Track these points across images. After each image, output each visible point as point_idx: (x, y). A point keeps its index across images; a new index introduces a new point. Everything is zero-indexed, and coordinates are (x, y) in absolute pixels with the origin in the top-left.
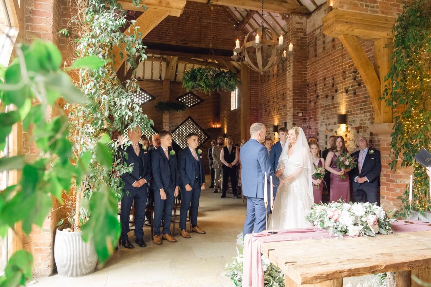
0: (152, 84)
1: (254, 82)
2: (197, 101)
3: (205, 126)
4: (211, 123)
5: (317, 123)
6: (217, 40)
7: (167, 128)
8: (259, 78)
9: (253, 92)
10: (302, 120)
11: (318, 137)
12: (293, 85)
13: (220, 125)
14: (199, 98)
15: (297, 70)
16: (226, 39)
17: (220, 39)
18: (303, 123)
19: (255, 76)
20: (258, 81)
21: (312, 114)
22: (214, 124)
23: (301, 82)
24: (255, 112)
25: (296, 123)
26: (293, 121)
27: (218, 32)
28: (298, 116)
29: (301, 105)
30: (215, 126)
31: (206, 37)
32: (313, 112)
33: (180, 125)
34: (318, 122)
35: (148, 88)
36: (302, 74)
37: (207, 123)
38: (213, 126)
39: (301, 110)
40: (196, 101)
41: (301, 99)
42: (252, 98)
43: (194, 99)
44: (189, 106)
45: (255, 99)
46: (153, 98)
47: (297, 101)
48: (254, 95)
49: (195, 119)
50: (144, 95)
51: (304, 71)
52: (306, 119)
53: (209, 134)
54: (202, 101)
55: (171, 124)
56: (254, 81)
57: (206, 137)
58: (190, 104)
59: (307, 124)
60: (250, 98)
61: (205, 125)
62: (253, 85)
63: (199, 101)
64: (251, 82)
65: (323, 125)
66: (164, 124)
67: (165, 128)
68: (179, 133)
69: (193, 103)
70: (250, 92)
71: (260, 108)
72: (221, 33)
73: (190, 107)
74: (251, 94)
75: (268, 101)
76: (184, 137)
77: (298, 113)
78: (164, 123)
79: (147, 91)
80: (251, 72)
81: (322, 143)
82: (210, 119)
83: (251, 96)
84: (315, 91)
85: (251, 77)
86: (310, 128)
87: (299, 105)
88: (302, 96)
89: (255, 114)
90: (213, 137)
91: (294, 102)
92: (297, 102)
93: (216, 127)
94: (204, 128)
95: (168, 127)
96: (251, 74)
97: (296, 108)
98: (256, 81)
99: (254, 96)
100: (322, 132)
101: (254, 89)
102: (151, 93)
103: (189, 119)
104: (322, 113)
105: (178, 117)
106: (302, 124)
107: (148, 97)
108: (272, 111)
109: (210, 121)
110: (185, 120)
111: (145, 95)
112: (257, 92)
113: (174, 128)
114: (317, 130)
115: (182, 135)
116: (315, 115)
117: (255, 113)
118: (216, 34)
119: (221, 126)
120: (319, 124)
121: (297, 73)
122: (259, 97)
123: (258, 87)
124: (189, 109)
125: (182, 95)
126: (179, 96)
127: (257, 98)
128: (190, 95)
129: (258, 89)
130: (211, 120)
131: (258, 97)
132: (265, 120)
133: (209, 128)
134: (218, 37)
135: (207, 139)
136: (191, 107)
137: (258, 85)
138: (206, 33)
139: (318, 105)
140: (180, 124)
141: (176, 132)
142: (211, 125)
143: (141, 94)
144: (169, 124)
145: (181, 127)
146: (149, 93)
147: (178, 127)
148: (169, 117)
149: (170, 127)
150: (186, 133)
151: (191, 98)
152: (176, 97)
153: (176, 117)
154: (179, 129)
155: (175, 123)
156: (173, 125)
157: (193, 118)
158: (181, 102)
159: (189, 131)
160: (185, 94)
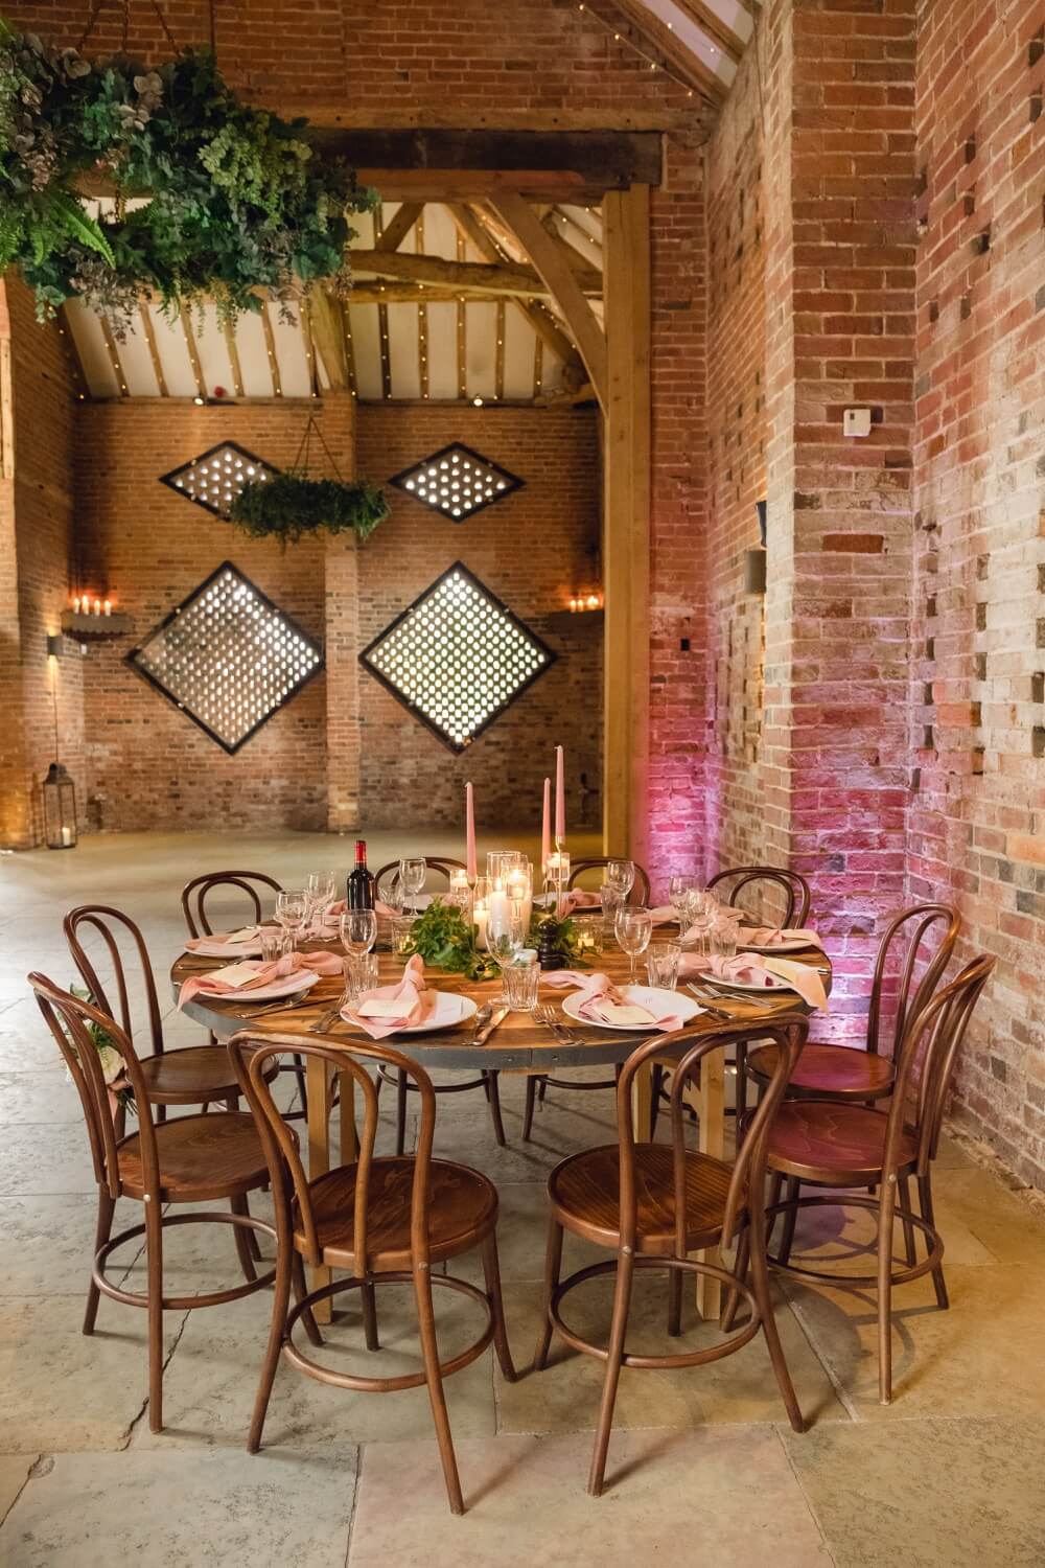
0: (277, 418)
1: (672, 312)
2: (493, 485)
3: (532, 607)
4: (563, 591)
5: (978, 473)
6: (437, 75)
7: (348, 621)
8: (707, 283)
9: (670, 376)
10: (876, 470)
11: (983, 591)
12: (794, 193)
14: (499, 471)
15: (826, 71)
16: (497, 66)
17: (462, 64)
18: (884, 495)
19: (682, 275)
20: (702, 305)
21: (945, 403)
22: (575, 595)
23: (867, 165)
24: (685, 490)
25: (823, 490)
26: (800, 478)
27: (447, 27)
28: (836, 435)
29: (861, 352)
30: (581, 603)
31: (378, 63)
32: (952, 390)
33: (416, 605)
34: (984, 456)
35: (260, 435)
36: (873, 96)
37: (544, 588)
38: (573, 604)
39: (861, 391)
40: (486, 486)
41: (864, 302)
42: (666, 412)
43: (474, 479)
44: (457, 512)
45: (679, 412)
47: (828, 321)
48: (678, 388)
49: (483, 578)
50: (243, 471)
51: (892, 72)
52: (908, 463)
53: (554, 641)
54: (516, 484)
55: (371, 600)
56: (667, 306)
57: (541, 659)
58: (460, 505)
59: (916, 498)
60: (652, 411)
61: (534, 602)
62: (669, 329)
63: (501, 486)
64: (653, 317)
65: (1019, 477)
66: (328, 599)
67: (335, 618)
68: (411, 640)
69: (471, 498)
70: (652, 376)
71: (708, 463)
72: (468, 27)
73: (457, 520)
74: (653, 388)
75: (736, 409)
76: (432, 659)
77: (836, 414)
78: (331, 595)
79: (257, 453)
80: (653, 257)
81: (1008, 634)
82: (556, 568)
83: (652, 400)
84: (969, 206)
85: (653, 283)
86: (931, 527)
87: (845, 348)
88: (873, 281)
89: (685, 502)
90: (574, 657)
91: (799, 326)
92: (832, 327)
93: (585, 607)
94: (530, 613)
95: (351, 615)
96: (653, 268)
97: (824, 379)
98: (686, 305)
99: (672, 400)
100: (1013, 536)
101: (672, 352)
103: (456, 576)
104: (1015, 371)
105: (405, 568)
106: (876, 496)
108: (750, 469)
109: (559, 582)
110: (434, 579)
112: (691, 375)
114: (976, 531)
115: (425, 652)
116: (965, 405)
117: (684, 496)
118: (438, 39)
120: (991, 477)
121: (833, 95)
122: (707, 404)
123: (702, 340)
124: (453, 525)
125: (418, 460)
126: (407, 466)
127: (694, 407)
128: (455, 459)
129: (701, 353)
130: (563, 577)
131: (700, 400)
132: (728, 528)
133: (553, 614)
134: (451, 57)
135: (543, 668)
136: (466, 514)
137: (699, 328)
138: (378, 38)
139: (982, 319)
140: (415, 598)
141: (398, 640)
142: (563, 596)
143: (231, 465)
144: (362, 600)
145: (418, 615)
146: (267, 459)
147: (404, 617)
148: (360, 568)
149: (365, 617)
150: (444, 640)
151: (463, 472)
152: (392, 474)
153: (396, 568)
154: (412, 621)
155: (392, 597)
156: (380, 606)
157: (473, 569)
158: (414, 494)
159: (457, 634)
160: (430, 453)
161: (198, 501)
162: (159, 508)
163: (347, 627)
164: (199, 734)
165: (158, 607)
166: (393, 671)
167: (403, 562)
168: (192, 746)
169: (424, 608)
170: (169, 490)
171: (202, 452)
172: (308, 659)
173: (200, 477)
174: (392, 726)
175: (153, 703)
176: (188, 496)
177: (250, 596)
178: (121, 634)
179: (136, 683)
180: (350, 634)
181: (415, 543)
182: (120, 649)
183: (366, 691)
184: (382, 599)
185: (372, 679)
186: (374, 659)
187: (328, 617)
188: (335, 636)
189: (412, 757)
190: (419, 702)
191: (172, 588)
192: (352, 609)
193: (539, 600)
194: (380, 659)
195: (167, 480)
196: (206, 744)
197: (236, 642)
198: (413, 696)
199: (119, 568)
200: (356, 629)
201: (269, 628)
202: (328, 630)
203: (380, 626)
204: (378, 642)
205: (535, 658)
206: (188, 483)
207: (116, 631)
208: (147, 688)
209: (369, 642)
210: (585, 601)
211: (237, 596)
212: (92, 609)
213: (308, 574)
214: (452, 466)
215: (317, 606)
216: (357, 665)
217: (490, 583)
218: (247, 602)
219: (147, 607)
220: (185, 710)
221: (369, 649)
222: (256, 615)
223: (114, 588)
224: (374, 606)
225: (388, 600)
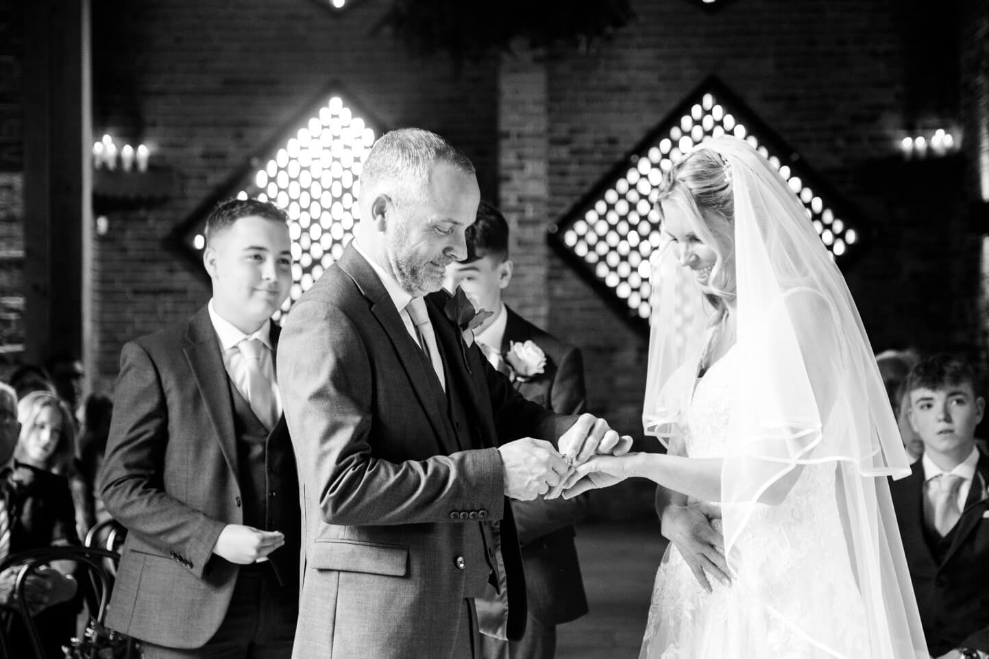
3: (836, 151)
4: (890, 123)
7: (534, 177)
13: (959, 137)
22: (912, 132)
30: (921, 143)
33: (640, 149)
37: (856, 119)
38: (906, 144)
49: (753, 103)
53: (872, 208)
55: (565, 142)
57: (851, 237)
61: (840, 143)
66: (504, 143)
67: (514, 173)
73: (711, 6)
78: (508, 135)
82: (877, 85)
93: (930, 150)
94: (835, 162)
95: (536, 167)
103: (708, 100)
105: (624, 89)
109: (882, 106)
110: (673, 105)
113: (594, 174)
119: (964, 141)
124: (703, 17)
135: (854, 253)
140: (638, 136)
141: (611, 207)
142: (889, 132)
144: (552, 142)
145: (644, 166)
147: (622, 168)
148: (550, 90)
149: (556, 170)
153: (608, 89)
154: (633, 176)
155: (602, 136)
156: (582, 152)
157: (737, 88)
163: (533, 188)
165: (222, 156)
166: (602, 259)
167: (621, 78)
169: (654, 154)
174: (599, 350)
178: (164, 199)
179: (184, 278)
180: (536, 200)
181: (640, 47)
182: (159, 225)
183: (559, 291)
184: (585, 140)
185: (568, 274)
186: (570, 238)
187: (504, 172)
188: (513, 204)
191: (245, 124)
192: (538, 158)
193: (850, 140)
194: (581, 239)
199: (161, 93)
202: (504, 193)
203: (582, 184)
204: (578, 212)
205: (842, 236)
207: (157, 195)
209: (563, 211)
210: (928, 139)
212: (119, 159)
213: (466, 101)
216: (542, 250)
217: (765, 111)
221: (566, 222)
223: (154, 125)
224: (573, 152)
225: (597, 142)
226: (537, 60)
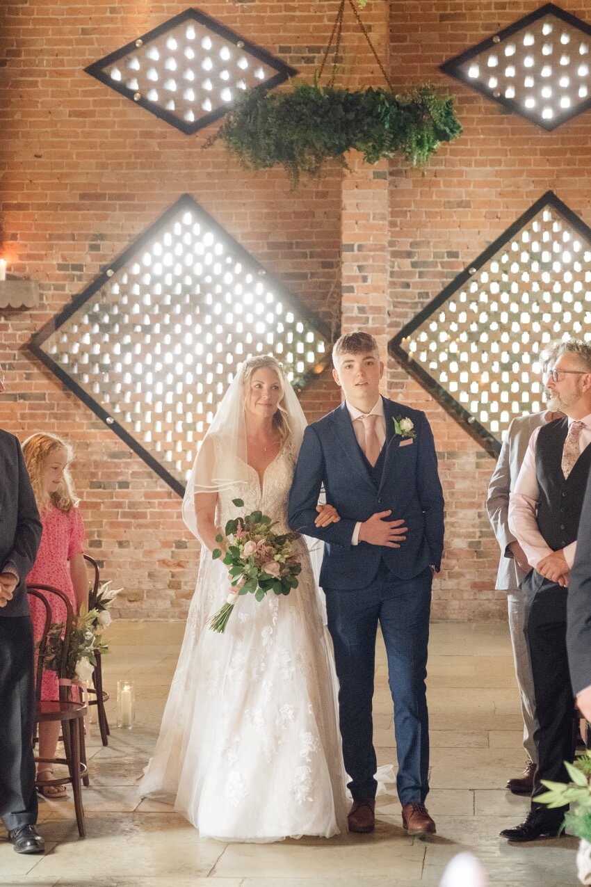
7: (376, 289)
33: (480, 262)
44: (548, 114)
46: (274, 72)
50: (214, 55)
55: (409, 255)
58: (553, 103)
67: (356, 285)
68: (473, 318)
69: (573, 92)
73: (549, 127)
76: (506, 348)
78: (350, 248)
79: (235, 26)
95: (379, 279)
102: (264, 40)
103: (547, 216)
105: (460, 204)
107: (244, 64)
110: (511, 219)
111: (225, 54)
115: (495, 337)
124: (542, 135)
125: (489, 33)
126: (469, 43)
128: (547, 30)
136: (564, 119)
140: (480, 251)
141: (452, 317)
143: (196, 45)
144: (395, 254)
145: (484, 277)
146: (250, 35)
147: (461, 280)
148: (393, 204)
149: (398, 281)
150: (525, 318)
151: (559, 50)
152: (446, 55)
153: (449, 204)
154: (474, 288)
155: (443, 249)
156: (424, 264)
157: (572, 203)
158: (480, 87)
159: (546, 308)
160: (506, 23)
161: (143, 103)
162: (83, 114)
163: (376, 299)
164: (137, 464)
165: (78, 267)
166: (444, 367)
167: (462, 193)
168: (124, 485)
169: (494, 267)
170: (99, 86)
171: (150, 27)
172: (308, 347)
173: (147, 65)
175: (67, 416)
176: (130, 94)
177: (220, 248)
178: (23, 308)
179: (41, 384)
180: (377, 310)
181: (483, 164)
182: (18, 332)
184: (424, 253)
185: (410, 380)
186: (413, 348)
187: (345, 283)
188: (355, 313)
189: (472, 505)
190: (484, 417)
191: (101, 237)
192: (383, 270)
194: (422, 347)
195: (97, 70)
196: (145, 481)
197: (198, 319)
198: (474, 408)
199: (20, 207)
200: (383, 300)
201: (248, 299)
202: (345, 304)
203: (422, 295)
204: (419, 321)
206: (129, 75)
207: (16, 305)
208: (59, 392)
209: (406, 321)
211: (199, 248)
213: (313, 215)
214: (541, 40)
215: (326, 265)
218: (217, 259)
219: (61, 267)
220: (117, 429)
221: (408, 330)
222: (228, 278)
223: (14, 237)
224: (414, 265)
225: (436, 255)
226: (377, 175)
